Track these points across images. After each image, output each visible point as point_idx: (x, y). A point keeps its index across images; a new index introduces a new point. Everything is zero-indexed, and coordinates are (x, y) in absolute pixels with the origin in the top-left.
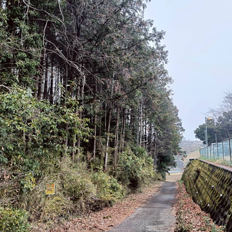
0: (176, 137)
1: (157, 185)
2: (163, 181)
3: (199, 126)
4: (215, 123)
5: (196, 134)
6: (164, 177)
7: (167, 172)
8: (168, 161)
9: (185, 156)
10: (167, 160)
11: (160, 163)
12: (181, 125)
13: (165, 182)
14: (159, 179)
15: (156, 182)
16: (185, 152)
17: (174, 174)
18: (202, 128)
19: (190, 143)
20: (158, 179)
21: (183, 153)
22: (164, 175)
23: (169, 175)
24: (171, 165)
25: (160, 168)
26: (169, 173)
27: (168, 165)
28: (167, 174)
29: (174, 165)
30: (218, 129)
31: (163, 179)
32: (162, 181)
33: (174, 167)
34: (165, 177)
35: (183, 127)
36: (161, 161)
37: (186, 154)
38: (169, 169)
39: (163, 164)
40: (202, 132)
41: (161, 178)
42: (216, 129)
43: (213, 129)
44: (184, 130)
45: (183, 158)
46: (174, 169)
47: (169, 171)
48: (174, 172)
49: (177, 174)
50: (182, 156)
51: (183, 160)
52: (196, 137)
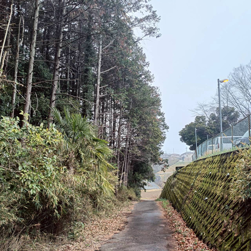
0: (157, 134)
1: (125, 210)
2: (137, 201)
3: (186, 126)
4: (206, 121)
5: (181, 137)
6: (137, 194)
7: (143, 187)
8: (145, 172)
9: (166, 165)
10: (143, 169)
11: (133, 174)
12: (163, 121)
13: (140, 201)
14: (130, 198)
15: (125, 203)
16: (167, 161)
18: (190, 127)
19: (167, 156)
20: (128, 198)
21: (163, 162)
22: (138, 191)
23: (145, 191)
24: (148, 178)
25: (133, 181)
26: (145, 189)
27: (145, 178)
28: (142, 191)
29: (152, 179)
30: (211, 129)
31: (137, 198)
32: (135, 200)
33: (151, 182)
34: (140, 194)
35: (166, 123)
36: (135, 171)
37: (168, 163)
38: (145, 184)
39: (137, 175)
40: (190, 133)
41: (133, 196)
42: (208, 129)
43: (204, 128)
44: (168, 128)
45: (164, 168)
46: (150, 185)
47: (145, 186)
48: (150, 188)
49: (154, 190)
50: (162, 166)
51: (163, 171)
52: (181, 140)
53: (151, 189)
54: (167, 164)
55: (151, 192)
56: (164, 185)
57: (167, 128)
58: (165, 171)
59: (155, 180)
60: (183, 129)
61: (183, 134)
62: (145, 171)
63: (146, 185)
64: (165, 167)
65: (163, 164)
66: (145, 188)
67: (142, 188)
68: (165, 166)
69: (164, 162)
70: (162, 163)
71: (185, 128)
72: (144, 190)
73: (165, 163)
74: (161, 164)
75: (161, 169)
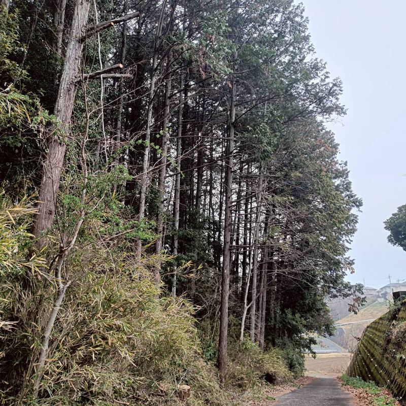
3: (400, 209)
5: (389, 233)
6: (294, 365)
7: (309, 348)
12: (347, 189)
16: (360, 290)
17: (324, 356)
23: (315, 357)
24: (318, 329)
26: (314, 353)
27: (309, 328)
28: (307, 355)
29: (328, 329)
31: (290, 375)
32: (283, 383)
33: (327, 336)
35: (354, 193)
37: (363, 294)
38: (312, 341)
45: (354, 304)
46: (324, 344)
47: (313, 346)
48: (325, 351)
49: (333, 355)
50: (350, 300)
51: (354, 311)
52: (390, 240)
53: (327, 353)
54: (362, 296)
55: (327, 358)
56: (356, 343)
57: (358, 204)
58: (357, 311)
59: (334, 332)
60: (393, 215)
61: (396, 225)
62: (309, 306)
63: (315, 343)
64: (357, 301)
65: (352, 296)
66: (314, 351)
67: (307, 350)
68: (358, 299)
69: (354, 292)
70: (349, 292)
71: (396, 212)
72: (311, 355)
73: (357, 293)
74: (346, 296)
75: (348, 307)
